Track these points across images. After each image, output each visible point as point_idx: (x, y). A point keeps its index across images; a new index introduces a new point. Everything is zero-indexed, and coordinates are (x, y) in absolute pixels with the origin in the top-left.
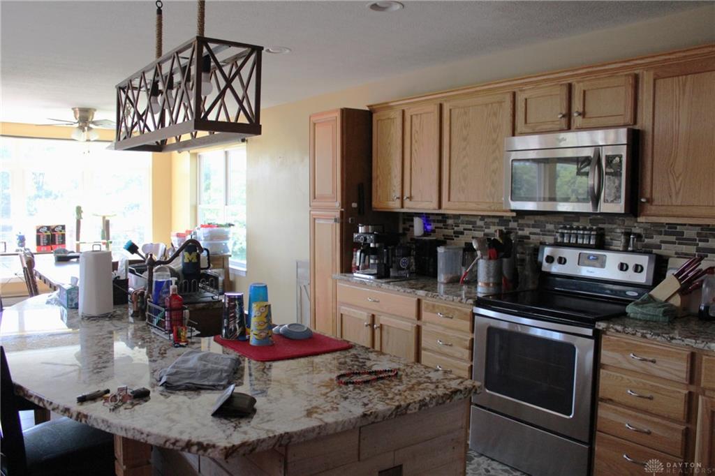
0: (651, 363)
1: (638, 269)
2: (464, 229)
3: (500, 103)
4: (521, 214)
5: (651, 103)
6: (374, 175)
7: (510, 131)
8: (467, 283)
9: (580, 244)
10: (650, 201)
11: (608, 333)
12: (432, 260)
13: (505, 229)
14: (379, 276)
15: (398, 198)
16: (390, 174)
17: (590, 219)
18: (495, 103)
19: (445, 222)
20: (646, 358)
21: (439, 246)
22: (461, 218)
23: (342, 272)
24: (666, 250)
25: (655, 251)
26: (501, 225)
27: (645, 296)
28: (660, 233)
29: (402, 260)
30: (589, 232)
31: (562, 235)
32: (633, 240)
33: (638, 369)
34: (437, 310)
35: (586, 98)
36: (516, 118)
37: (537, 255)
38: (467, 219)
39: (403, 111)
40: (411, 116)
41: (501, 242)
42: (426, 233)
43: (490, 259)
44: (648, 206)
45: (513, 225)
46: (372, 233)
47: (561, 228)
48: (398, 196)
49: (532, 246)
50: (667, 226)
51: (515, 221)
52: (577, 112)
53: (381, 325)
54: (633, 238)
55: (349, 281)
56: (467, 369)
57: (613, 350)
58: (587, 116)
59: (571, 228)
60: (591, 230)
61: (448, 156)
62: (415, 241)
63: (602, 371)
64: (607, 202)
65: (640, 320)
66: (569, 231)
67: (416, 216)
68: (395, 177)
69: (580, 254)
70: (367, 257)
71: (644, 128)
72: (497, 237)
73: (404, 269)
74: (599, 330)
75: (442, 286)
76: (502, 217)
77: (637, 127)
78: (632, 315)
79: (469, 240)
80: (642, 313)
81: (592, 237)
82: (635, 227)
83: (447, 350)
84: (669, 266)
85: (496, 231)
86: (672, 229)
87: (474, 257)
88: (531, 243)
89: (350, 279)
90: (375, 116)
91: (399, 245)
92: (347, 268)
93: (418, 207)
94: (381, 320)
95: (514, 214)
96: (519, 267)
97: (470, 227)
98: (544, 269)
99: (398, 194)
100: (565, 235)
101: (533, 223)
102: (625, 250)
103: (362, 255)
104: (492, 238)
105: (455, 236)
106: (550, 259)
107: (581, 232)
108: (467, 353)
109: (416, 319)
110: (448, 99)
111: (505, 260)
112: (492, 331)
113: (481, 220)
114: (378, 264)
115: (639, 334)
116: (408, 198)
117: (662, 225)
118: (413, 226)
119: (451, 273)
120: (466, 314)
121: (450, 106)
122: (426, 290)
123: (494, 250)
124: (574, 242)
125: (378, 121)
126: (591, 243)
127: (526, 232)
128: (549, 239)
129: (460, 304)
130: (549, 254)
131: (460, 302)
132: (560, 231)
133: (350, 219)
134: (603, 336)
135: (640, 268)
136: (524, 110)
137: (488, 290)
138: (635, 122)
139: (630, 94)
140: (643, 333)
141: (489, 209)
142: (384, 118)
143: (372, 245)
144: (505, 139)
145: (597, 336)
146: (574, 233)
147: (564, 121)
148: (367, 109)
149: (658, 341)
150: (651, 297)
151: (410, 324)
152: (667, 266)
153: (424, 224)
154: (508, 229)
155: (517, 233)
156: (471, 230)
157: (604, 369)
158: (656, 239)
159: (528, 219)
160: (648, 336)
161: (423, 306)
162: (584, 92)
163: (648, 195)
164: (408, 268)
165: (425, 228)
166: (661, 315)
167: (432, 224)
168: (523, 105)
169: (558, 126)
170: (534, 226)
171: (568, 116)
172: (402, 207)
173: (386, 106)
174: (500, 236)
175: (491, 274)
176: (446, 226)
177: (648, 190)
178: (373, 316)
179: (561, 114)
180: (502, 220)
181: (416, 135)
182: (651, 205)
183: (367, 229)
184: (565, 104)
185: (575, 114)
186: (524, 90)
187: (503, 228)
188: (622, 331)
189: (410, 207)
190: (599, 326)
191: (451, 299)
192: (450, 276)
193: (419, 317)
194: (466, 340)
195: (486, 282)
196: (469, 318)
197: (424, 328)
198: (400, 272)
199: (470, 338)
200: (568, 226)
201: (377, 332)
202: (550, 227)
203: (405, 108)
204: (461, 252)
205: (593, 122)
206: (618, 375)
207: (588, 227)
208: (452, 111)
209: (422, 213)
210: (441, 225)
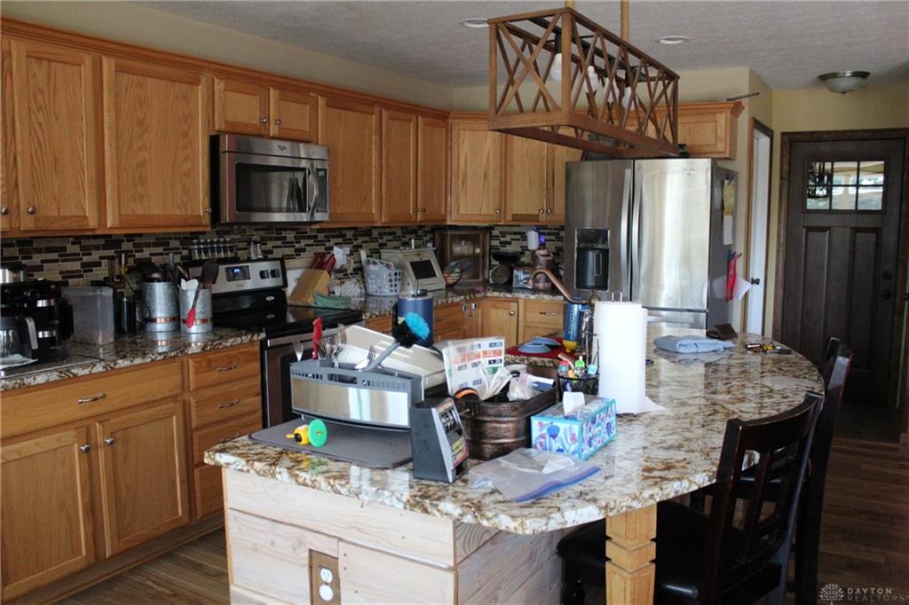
3: (192, 85)
17: (217, 231)
18: (184, 82)
34: (215, 366)
56: (258, 420)
64: (318, 211)
69: (226, 269)
83: (232, 411)
93: (55, 226)
105: (85, 271)
109: (181, 392)
120: (254, 354)
121: (115, 66)
131: (250, 340)
135: (276, 273)
136: (223, 102)
138: (317, 141)
147: (267, 126)
156: (112, 257)
161: (192, 369)
167: (34, 255)
168: (222, 96)
193: (184, 388)
194: (256, 385)
196: (258, 356)
197: (195, 399)
208: (117, 74)
210: (54, 255)
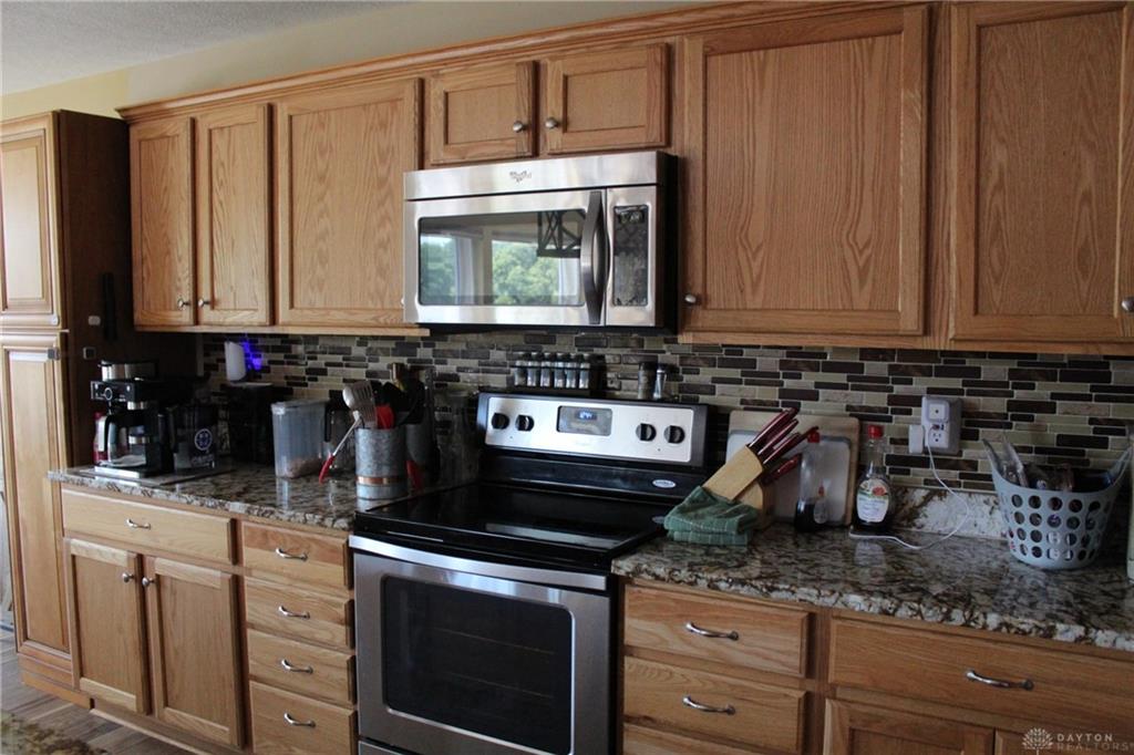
0: (729, 642)
1: (675, 435)
2: (328, 364)
3: (394, 102)
4: (439, 331)
5: (700, 102)
6: (136, 255)
7: (414, 160)
8: (337, 474)
9: (558, 388)
10: (702, 301)
11: (637, 581)
12: (264, 429)
13: (409, 361)
14: (147, 471)
15: (186, 304)
16: (168, 253)
17: (580, 339)
18: (381, 102)
19: (289, 350)
20: (718, 630)
21: (275, 402)
22: (321, 341)
23: (71, 463)
24: (725, 396)
25: (703, 398)
26: (402, 355)
27: (696, 492)
28: (711, 363)
29: (199, 434)
30: (575, 365)
31: (524, 372)
32: (662, 379)
33: (704, 654)
34: (272, 543)
35: (570, 91)
36: (427, 133)
37: (476, 412)
38: (330, 343)
39: (193, 122)
40: (210, 131)
41: (402, 388)
42: (252, 373)
43: (380, 426)
44: (699, 311)
45: (424, 353)
46: (131, 381)
47: (520, 358)
48: (186, 300)
49: (464, 394)
50: (724, 349)
51: (426, 346)
52: (552, 119)
53: (158, 576)
54: (662, 374)
55: (82, 484)
56: (345, 665)
57: (649, 617)
58: (570, 129)
59: (541, 358)
60: (580, 359)
61: (287, 214)
62: (228, 390)
63: (628, 661)
64: (619, 303)
65: (694, 545)
66: (536, 364)
67: (230, 340)
68: (180, 260)
69: (560, 408)
70: (124, 430)
71: (686, 154)
72: (393, 380)
73: (203, 453)
74: (617, 577)
75: (286, 484)
76: (403, 338)
77: (672, 151)
78: (676, 535)
79: (337, 384)
80: (697, 531)
81: (582, 373)
82: (664, 352)
83: (298, 626)
84: (731, 428)
85: (390, 367)
86: (733, 356)
87: (348, 421)
88: (463, 390)
89: (87, 480)
90: (133, 131)
91: (193, 402)
92: (81, 454)
93: (230, 320)
94: (160, 565)
95: (427, 333)
96: (439, 437)
97: (339, 359)
98: (488, 441)
99: (187, 296)
100: (529, 371)
101: (464, 347)
102: (648, 400)
103: (111, 427)
104: (383, 382)
105: (310, 379)
106: (501, 421)
107: (560, 364)
108: (341, 632)
109: (230, 563)
110: (287, 94)
111: (411, 427)
112: (392, 586)
113: (360, 344)
114: (146, 445)
115: (703, 583)
116: (206, 303)
117: (715, 348)
118: (224, 361)
119: (303, 457)
120: (334, 550)
121: (289, 108)
122: (247, 501)
123: (386, 409)
124: (547, 385)
125: (140, 142)
126: (581, 386)
127: (451, 366)
128: (498, 381)
129: (321, 529)
130: (498, 411)
131: (321, 524)
132: (518, 363)
133: (85, 350)
134: (627, 587)
135: (678, 433)
136: (442, 114)
137: (379, 492)
138: (669, 143)
139: (658, 83)
140: (711, 581)
141: (373, 322)
142: (152, 136)
143: (131, 406)
144: (405, 174)
145: (615, 588)
146: (546, 367)
147: (525, 138)
148: (117, 116)
149: (742, 595)
150: (707, 492)
151: (218, 574)
152: (727, 429)
153: (247, 355)
154: (414, 361)
155: (432, 369)
156: (340, 365)
157: (631, 655)
158: (705, 375)
159: (453, 341)
160: (723, 585)
161: (244, 535)
162: (566, 78)
163: (699, 290)
164: (213, 449)
165: (248, 363)
166: (734, 533)
167: (263, 354)
168: (441, 105)
169: (514, 150)
170: (465, 355)
171: (533, 128)
172: (197, 322)
173: (156, 111)
174: (398, 377)
175: (384, 460)
176: (293, 360)
177: (698, 280)
178: (140, 559)
179: (518, 122)
180: (403, 345)
181: (221, 171)
182: (705, 308)
183: (119, 372)
184: (526, 103)
185: (549, 125)
186: (443, 75)
187: (404, 360)
188: (667, 577)
189: (212, 320)
190: (619, 568)
191: (302, 519)
192: (301, 462)
193: (236, 555)
194: (339, 605)
195: (374, 475)
196: (341, 558)
197: (247, 581)
198: (195, 458)
199: (345, 601)
200: (534, 354)
201: (151, 593)
202: (497, 355)
203: (197, 116)
204: (322, 410)
205: (583, 141)
206: (662, 666)
207: (573, 355)
208: (294, 120)
209: (243, 334)
210: (280, 356)
